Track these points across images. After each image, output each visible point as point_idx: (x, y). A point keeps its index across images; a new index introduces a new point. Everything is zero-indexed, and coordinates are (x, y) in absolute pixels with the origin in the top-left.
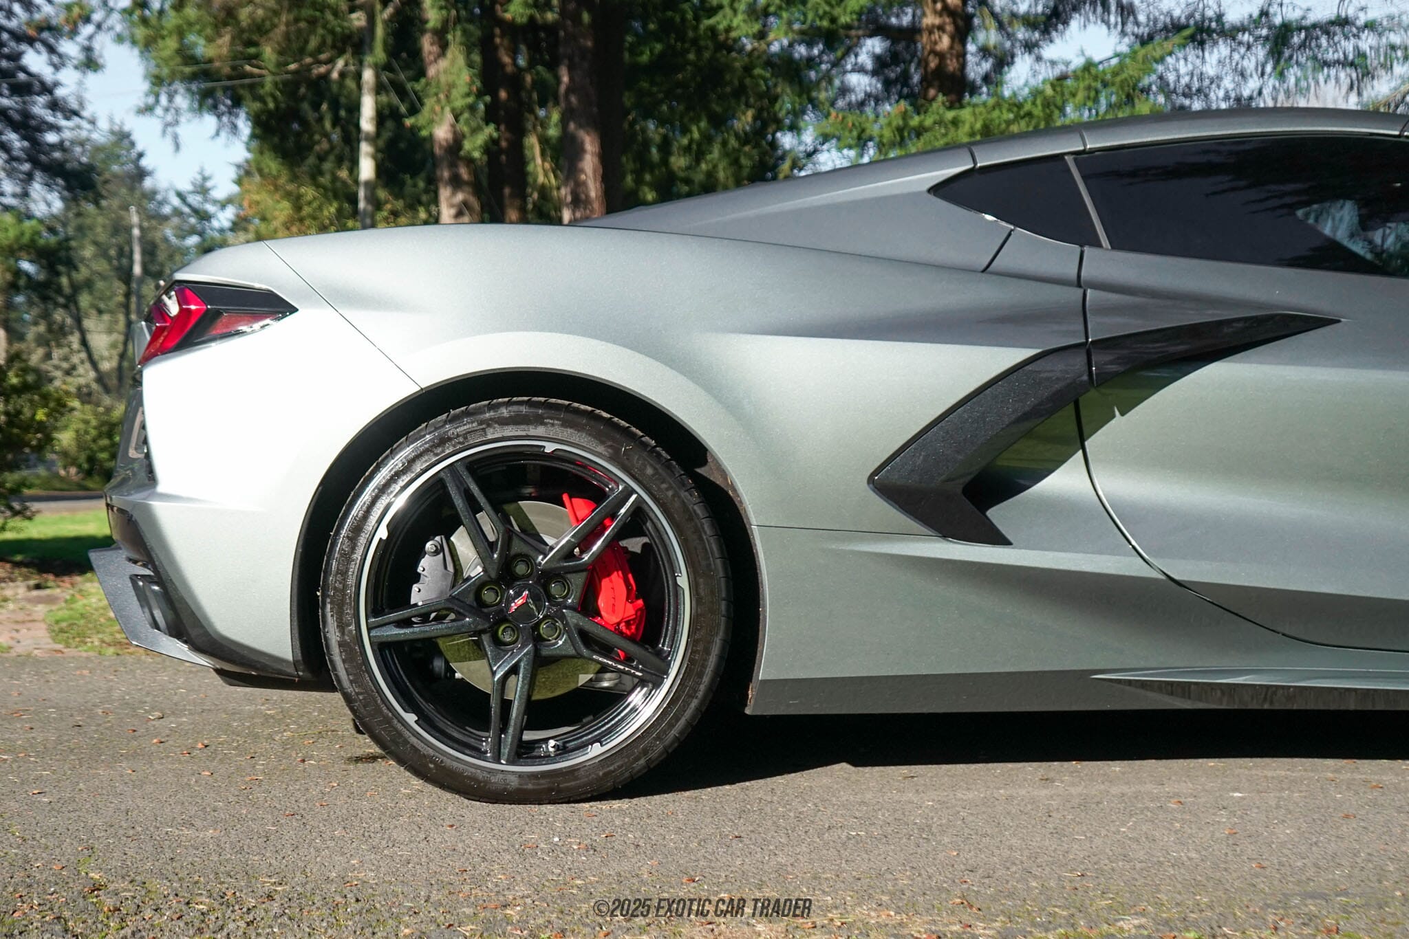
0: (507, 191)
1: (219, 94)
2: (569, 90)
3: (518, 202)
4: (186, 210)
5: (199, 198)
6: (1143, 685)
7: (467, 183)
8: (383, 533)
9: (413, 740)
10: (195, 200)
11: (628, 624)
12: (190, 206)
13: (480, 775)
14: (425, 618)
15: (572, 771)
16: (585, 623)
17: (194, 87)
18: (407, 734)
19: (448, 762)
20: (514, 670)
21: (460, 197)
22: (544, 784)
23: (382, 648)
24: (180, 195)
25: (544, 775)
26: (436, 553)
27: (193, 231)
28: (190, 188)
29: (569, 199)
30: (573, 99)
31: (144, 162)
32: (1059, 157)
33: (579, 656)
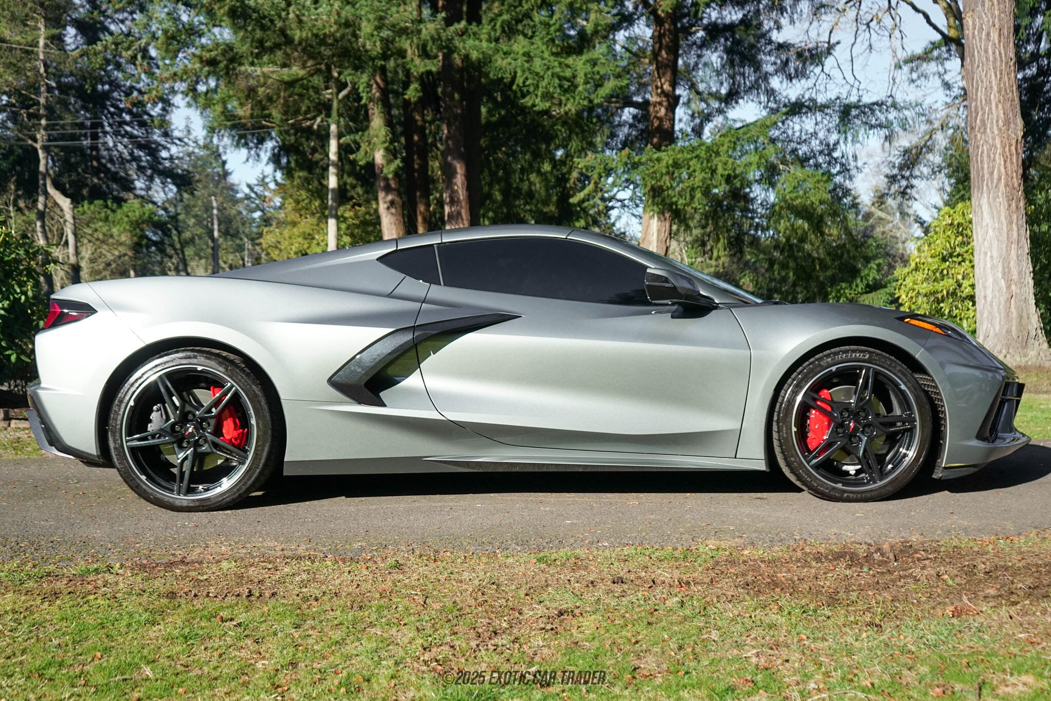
0: (418, 194)
1: (250, 137)
2: (448, 138)
3: (424, 201)
4: (253, 195)
5: (261, 188)
6: (445, 462)
7: (394, 189)
8: (132, 403)
9: (144, 487)
10: (258, 189)
11: (236, 439)
12: (256, 193)
13: (171, 500)
14: (153, 437)
15: (208, 499)
16: (216, 440)
17: (233, 133)
18: (141, 484)
19: (158, 496)
20: (186, 458)
21: (390, 197)
22: (197, 504)
23: (133, 450)
24: (249, 186)
25: (198, 500)
26: (158, 410)
27: (258, 208)
28: (256, 182)
29: (448, 200)
30: (450, 142)
31: (227, 167)
32: (432, 245)
33: (213, 453)
